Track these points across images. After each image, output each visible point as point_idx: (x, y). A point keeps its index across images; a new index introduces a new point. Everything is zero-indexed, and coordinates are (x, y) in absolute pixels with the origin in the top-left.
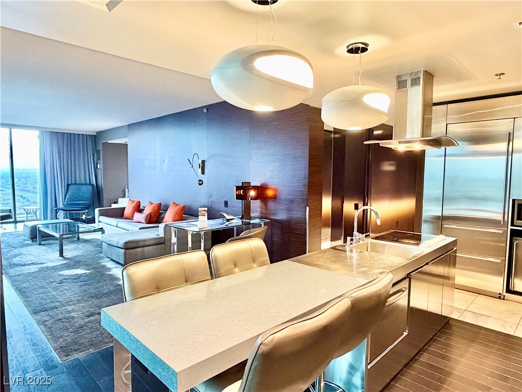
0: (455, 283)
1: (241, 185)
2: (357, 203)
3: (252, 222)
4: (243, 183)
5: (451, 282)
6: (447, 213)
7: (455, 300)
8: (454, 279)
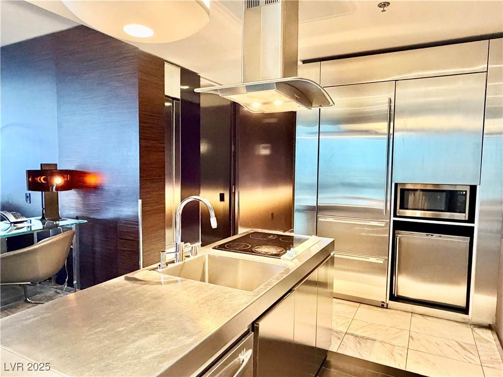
0: (334, 292)
1: (39, 169)
2: (222, 192)
3: (61, 223)
4: (41, 165)
5: (328, 290)
6: (323, 202)
7: (334, 317)
8: (332, 286)
